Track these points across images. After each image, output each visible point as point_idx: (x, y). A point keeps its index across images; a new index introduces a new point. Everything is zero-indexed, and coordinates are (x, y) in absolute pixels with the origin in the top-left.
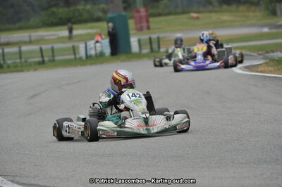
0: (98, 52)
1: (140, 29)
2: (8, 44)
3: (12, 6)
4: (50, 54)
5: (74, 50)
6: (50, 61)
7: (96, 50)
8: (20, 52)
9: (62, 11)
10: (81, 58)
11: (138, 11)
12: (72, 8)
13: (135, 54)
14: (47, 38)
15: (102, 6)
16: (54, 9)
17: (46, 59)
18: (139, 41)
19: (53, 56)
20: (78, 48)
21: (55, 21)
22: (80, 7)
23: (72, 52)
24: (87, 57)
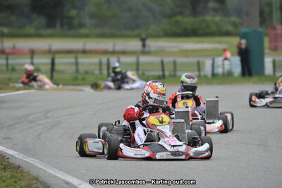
0: (226, 71)
1: (275, 49)
2: (124, 53)
3: (130, 10)
4: (171, 68)
5: (199, 66)
6: (171, 76)
7: (223, 68)
8: (138, 64)
9: (188, 21)
10: (205, 76)
11: (274, 28)
12: (199, 19)
13: (269, 76)
14: (168, 50)
15: (234, 19)
16: (179, 18)
17: (167, 73)
18: (274, 62)
19: (175, 70)
20: (204, 64)
21: (178, 31)
22: (208, 18)
23: (196, 68)
24: (214, 75)
